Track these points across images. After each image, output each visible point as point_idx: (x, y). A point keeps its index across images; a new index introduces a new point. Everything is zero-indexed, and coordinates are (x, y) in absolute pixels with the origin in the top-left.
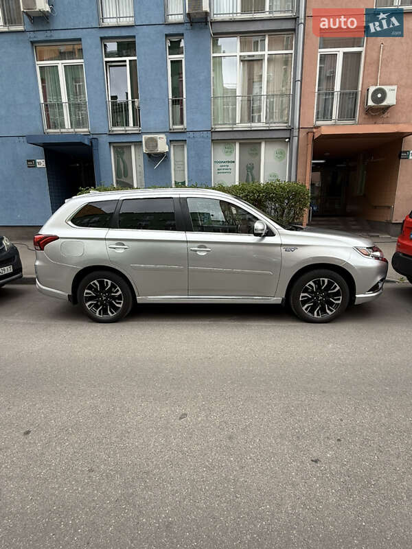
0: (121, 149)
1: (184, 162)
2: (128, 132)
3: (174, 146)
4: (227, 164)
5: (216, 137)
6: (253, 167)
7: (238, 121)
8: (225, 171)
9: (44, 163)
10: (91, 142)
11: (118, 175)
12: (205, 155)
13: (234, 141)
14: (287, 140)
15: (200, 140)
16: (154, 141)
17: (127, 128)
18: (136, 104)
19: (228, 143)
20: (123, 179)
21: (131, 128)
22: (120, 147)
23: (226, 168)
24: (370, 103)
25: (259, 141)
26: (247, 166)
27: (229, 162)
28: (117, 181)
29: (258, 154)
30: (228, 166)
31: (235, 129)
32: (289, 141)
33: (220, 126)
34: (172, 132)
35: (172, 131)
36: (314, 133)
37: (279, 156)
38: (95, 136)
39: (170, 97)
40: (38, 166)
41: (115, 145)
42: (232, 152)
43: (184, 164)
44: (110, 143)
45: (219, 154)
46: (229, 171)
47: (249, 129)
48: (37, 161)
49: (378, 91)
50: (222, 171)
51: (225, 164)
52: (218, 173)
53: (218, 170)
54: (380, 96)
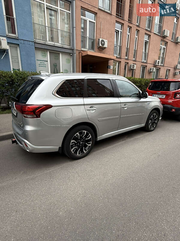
1: (18, 57)
3: (10, 46)
4: (44, 62)
5: (37, 46)
7: (48, 40)
8: (43, 65)
13: (46, 50)
14: (71, 54)
15: (27, 46)
19: (44, 51)
24: (100, 45)
25: (59, 52)
26: (54, 64)
27: (45, 61)
29: (59, 59)
30: (44, 63)
31: (46, 44)
32: (72, 55)
35: (8, 37)
36: (82, 53)
37: (68, 61)
42: (45, 56)
43: (18, 59)
46: (45, 66)
47: (53, 45)
49: (102, 41)
50: (42, 65)
51: (42, 62)
52: (39, 66)
53: (39, 64)
54: (103, 43)
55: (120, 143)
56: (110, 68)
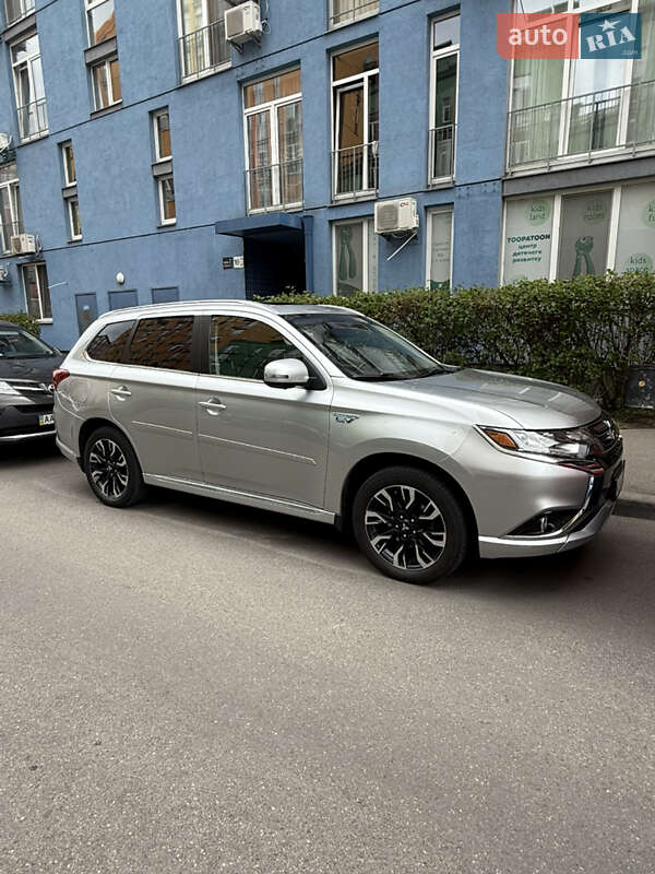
0: (348, 229)
1: (449, 244)
2: (359, 200)
3: (433, 215)
4: (534, 242)
5: (511, 189)
6: (591, 246)
7: (562, 149)
8: (528, 256)
9: (242, 262)
10: (303, 224)
11: (341, 276)
12: (487, 228)
13: (550, 193)
15: (478, 199)
16: (393, 211)
17: (358, 194)
18: (374, 150)
20: (348, 281)
21: (365, 192)
22: (346, 227)
23: (531, 249)
25: (608, 187)
26: (577, 244)
27: (538, 238)
28: (338, 284)
29: (605, 215)
30: (535, 246)
31: (554, 169)
33: (523, 168)
34: (431, 191)
35: (430, 189)
38: (310, 213)
39: (432, 126)
40: (235, 266)
41: (338, 224)
42: (544, 216)
43: (450, 249)
44: (331, 222)
45: (518, 223)
46: (536, 256)
47: (587, 164)
48: (235, 258)
50: (523, 256)
51: (528, 243)
52: (514, 261)
53: (515, 254)
55: (217, 532)
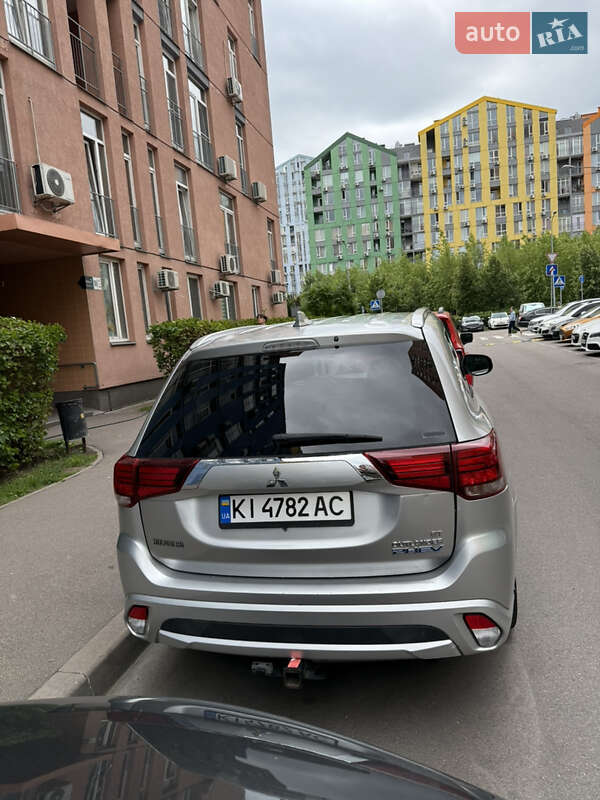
24: (48, 191)
49: (53, 174)
54: (57, 182)
56: (92, 288)
